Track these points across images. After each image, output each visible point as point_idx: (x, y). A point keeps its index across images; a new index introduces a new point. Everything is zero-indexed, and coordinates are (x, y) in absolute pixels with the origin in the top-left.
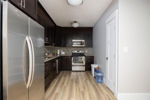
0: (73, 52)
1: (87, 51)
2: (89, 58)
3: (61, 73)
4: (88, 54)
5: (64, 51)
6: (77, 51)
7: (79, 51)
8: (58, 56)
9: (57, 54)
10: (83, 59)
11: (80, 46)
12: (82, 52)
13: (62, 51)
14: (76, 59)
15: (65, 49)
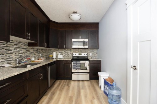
0: (73, 55)
1: (91, 54)
2: (94, 63)
3: (58, 82)
4: (93, 57)
5: (62, 54)
6: (79, 54)
7: (81, 54)
8: (55, 60)
9: (53, 58)
10: (87, 65)
11: (83, 47)
12: (86, 55)
13: (59, 54)
14: (77, 64)
15: (63, 51)
